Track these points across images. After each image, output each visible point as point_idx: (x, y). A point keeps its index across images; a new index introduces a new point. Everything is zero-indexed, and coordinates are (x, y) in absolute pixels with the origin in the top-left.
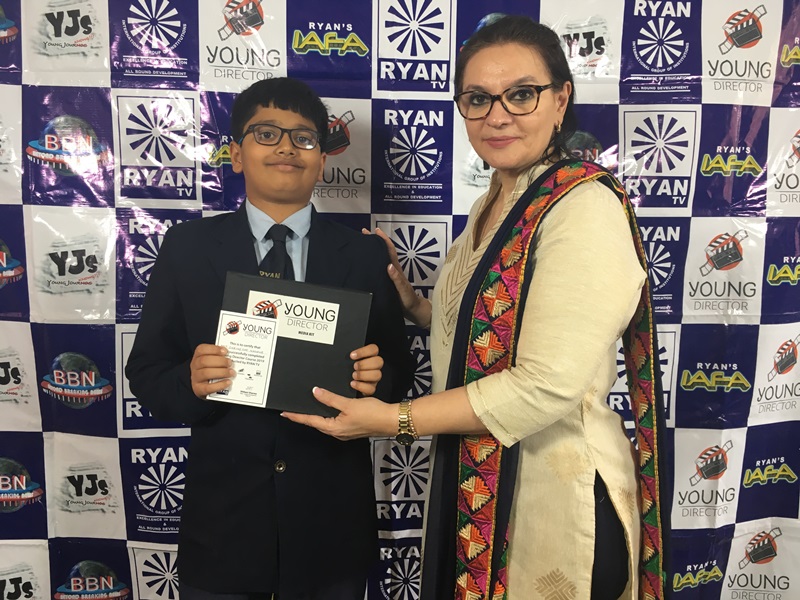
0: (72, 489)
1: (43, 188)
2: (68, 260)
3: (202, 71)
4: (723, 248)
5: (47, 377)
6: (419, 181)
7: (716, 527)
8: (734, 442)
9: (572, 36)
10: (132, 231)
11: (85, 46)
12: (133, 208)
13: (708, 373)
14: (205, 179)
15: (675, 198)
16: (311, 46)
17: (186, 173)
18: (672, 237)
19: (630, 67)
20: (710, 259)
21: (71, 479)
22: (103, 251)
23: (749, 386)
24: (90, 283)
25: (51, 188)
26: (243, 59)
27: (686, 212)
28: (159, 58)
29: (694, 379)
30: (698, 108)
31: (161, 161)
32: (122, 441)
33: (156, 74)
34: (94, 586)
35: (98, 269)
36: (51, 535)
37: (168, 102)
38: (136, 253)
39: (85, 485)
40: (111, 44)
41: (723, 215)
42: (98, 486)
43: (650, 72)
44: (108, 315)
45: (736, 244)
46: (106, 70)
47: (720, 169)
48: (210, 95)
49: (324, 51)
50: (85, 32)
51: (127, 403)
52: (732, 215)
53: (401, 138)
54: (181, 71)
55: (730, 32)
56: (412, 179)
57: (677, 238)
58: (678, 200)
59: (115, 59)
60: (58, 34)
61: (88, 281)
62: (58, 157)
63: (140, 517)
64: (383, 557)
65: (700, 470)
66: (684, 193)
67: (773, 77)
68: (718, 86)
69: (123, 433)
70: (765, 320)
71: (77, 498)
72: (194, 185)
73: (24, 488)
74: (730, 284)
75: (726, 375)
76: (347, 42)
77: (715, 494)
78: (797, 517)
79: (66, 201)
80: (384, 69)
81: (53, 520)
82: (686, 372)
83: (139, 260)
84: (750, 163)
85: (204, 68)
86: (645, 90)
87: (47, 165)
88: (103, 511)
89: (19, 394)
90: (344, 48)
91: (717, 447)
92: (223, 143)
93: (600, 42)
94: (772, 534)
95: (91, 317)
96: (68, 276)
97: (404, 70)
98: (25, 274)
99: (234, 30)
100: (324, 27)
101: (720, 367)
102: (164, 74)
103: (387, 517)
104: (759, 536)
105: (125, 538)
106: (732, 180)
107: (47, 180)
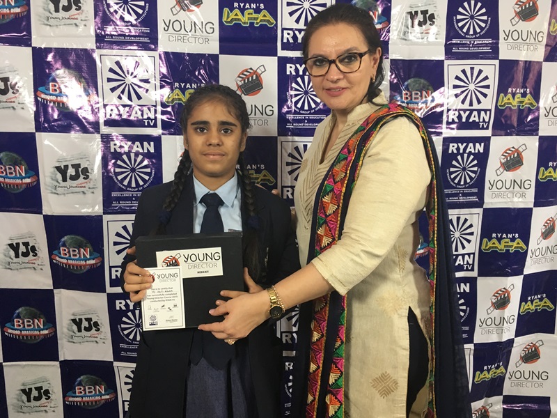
0: (75, 328)
1: (50, 120)
2: (69, 171)
3: (160, 36)
4: (510, 157)
5: (55, 252)
6: (310, 114)
7: (503, 341)
8: (515, 284)
9: (413, 13)
10: (112, 150)
11: (77, 19)
12: (113, 134)
13: (499, 240)
14: (163, 113)
15: (481, 124)
16: (235, 19)
17: (149, 109)
18: (479, 150)
19: (452, 34)
20: (502, 164)
21: (74, 321)
22: (93, 164)
23: (525, 247)
24: (84, 187)
25: (55, 121)
26: (188, 29)
27: (488, 133)
28: (130, 28)
29: (490, 244)
30: (497, 62)
31: (132, 101)
32: (109, 295)
33: (127, 39)
34: (92, 392)
35: (90, 177)
36: (61, 358)
37: (137, 59)
38: (115, 165)
39: (84, 325)
40: (95, 18)
41: (511, 135)
42: (93, 325)
43: (465, 38)
44: (98, 209)
45: (519, 155)
46: (92, 36)
47: (510, 103)
48: (166, 54)
49: (244, 23)
50: (76, 9)
51: (112, 269)
52: (517, 135)
53: (298, 84)
54: (146, 37)
55: (518, 10)
56: (305, 112)
57: (482, 151)
58: (483, 125)
59: (99, 28)
60: (57, 10)
61: (83, 185)
62: (59, 99)
63: (122, 346)
64: (287, 369)
65: (493, 304)
66: (487, 120)
67: (544, 42)
68: (510, 47)
69: (110, 290)
70: (537, 204)
71: (78, 334)
72: (156, 118)
73: (42, 327)
74: (515, 181)
75: (511, 241)
76: (260, 16)
77: (502, 320)
78: (553, 333)
79: (66, 129)
80: (286, 36)
81: (62, 348)
82: (485, 240)
83: (118, 170)
84: (529, 100)
85: (161, 35)
86: (461, 50)
87: (52, 104)
88: (96, 342)
89: (36, 264)
90: (258, 21)
91: (504, 288)
92: (176, 88)
93: (432, 17)
94: (537, 344)
95: (86, 211)
96: (69, 182)
97: (300, 36)
98: (38, 181)
99: (182, 8)
100: (244, 6)
101: (507, 236)
102: (133, 39)
103: (290, 342)
104: (529, 345)
105: (112, 360)
106: (517, 111)
107: (52, 115)
